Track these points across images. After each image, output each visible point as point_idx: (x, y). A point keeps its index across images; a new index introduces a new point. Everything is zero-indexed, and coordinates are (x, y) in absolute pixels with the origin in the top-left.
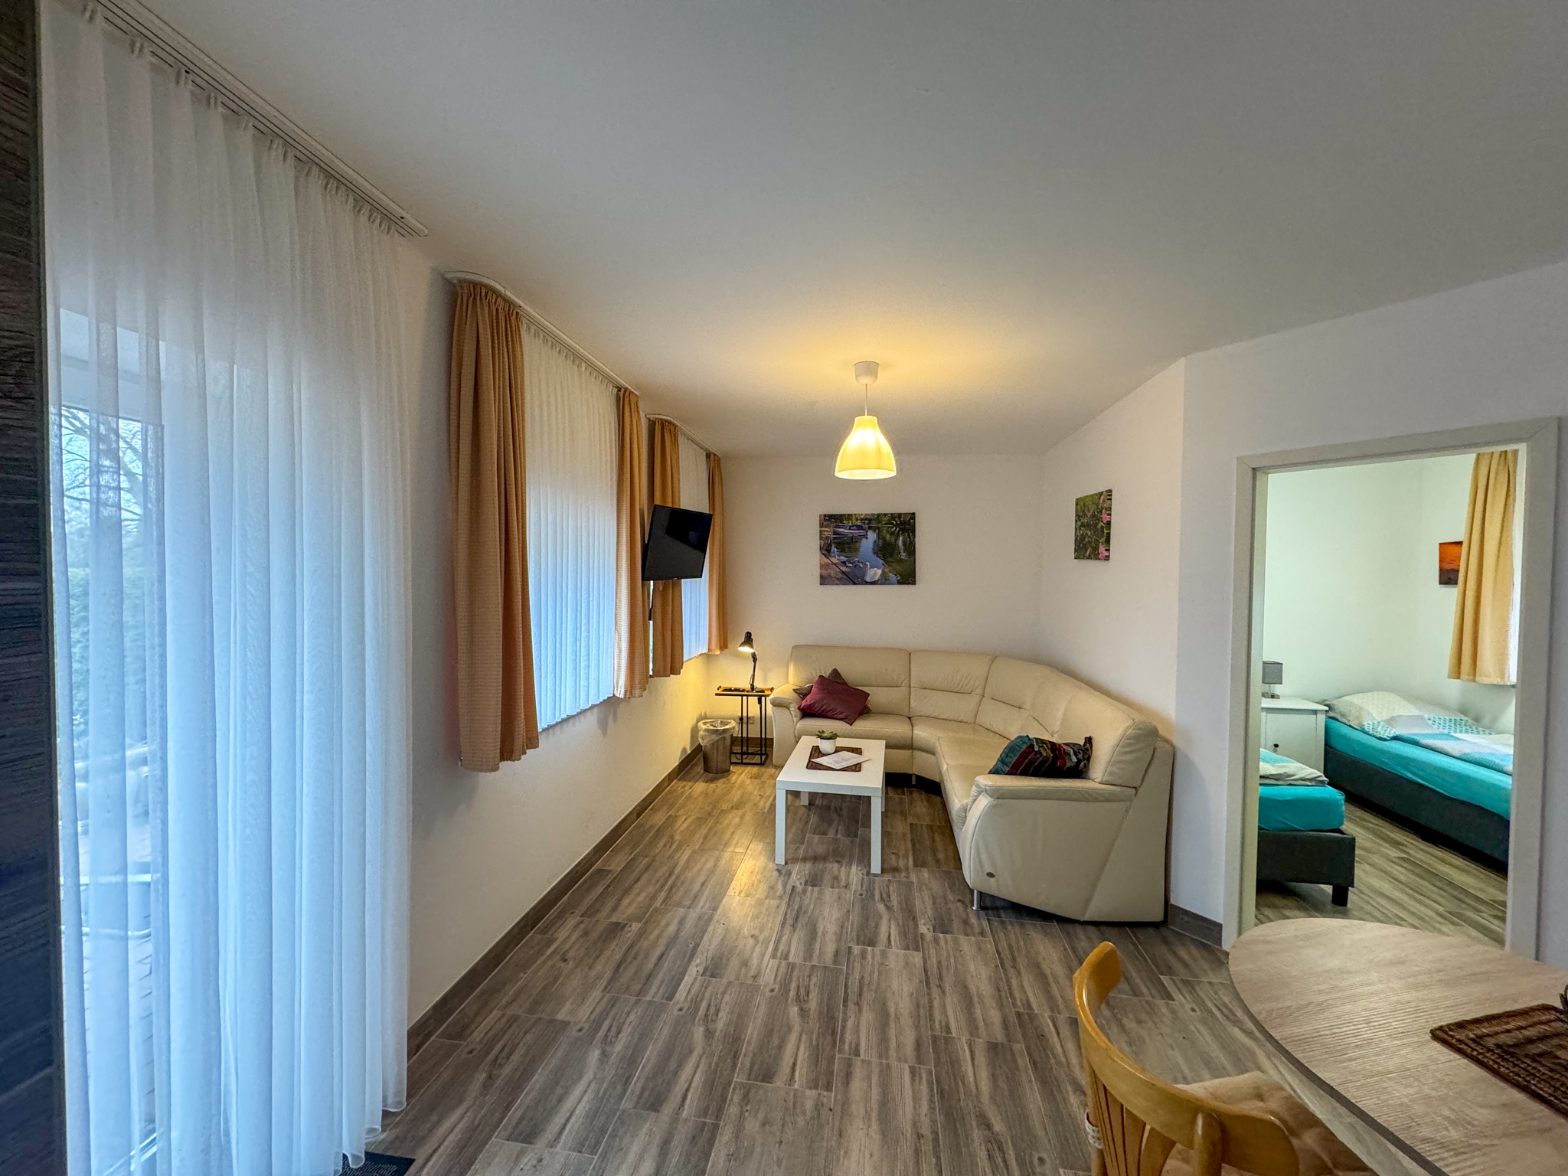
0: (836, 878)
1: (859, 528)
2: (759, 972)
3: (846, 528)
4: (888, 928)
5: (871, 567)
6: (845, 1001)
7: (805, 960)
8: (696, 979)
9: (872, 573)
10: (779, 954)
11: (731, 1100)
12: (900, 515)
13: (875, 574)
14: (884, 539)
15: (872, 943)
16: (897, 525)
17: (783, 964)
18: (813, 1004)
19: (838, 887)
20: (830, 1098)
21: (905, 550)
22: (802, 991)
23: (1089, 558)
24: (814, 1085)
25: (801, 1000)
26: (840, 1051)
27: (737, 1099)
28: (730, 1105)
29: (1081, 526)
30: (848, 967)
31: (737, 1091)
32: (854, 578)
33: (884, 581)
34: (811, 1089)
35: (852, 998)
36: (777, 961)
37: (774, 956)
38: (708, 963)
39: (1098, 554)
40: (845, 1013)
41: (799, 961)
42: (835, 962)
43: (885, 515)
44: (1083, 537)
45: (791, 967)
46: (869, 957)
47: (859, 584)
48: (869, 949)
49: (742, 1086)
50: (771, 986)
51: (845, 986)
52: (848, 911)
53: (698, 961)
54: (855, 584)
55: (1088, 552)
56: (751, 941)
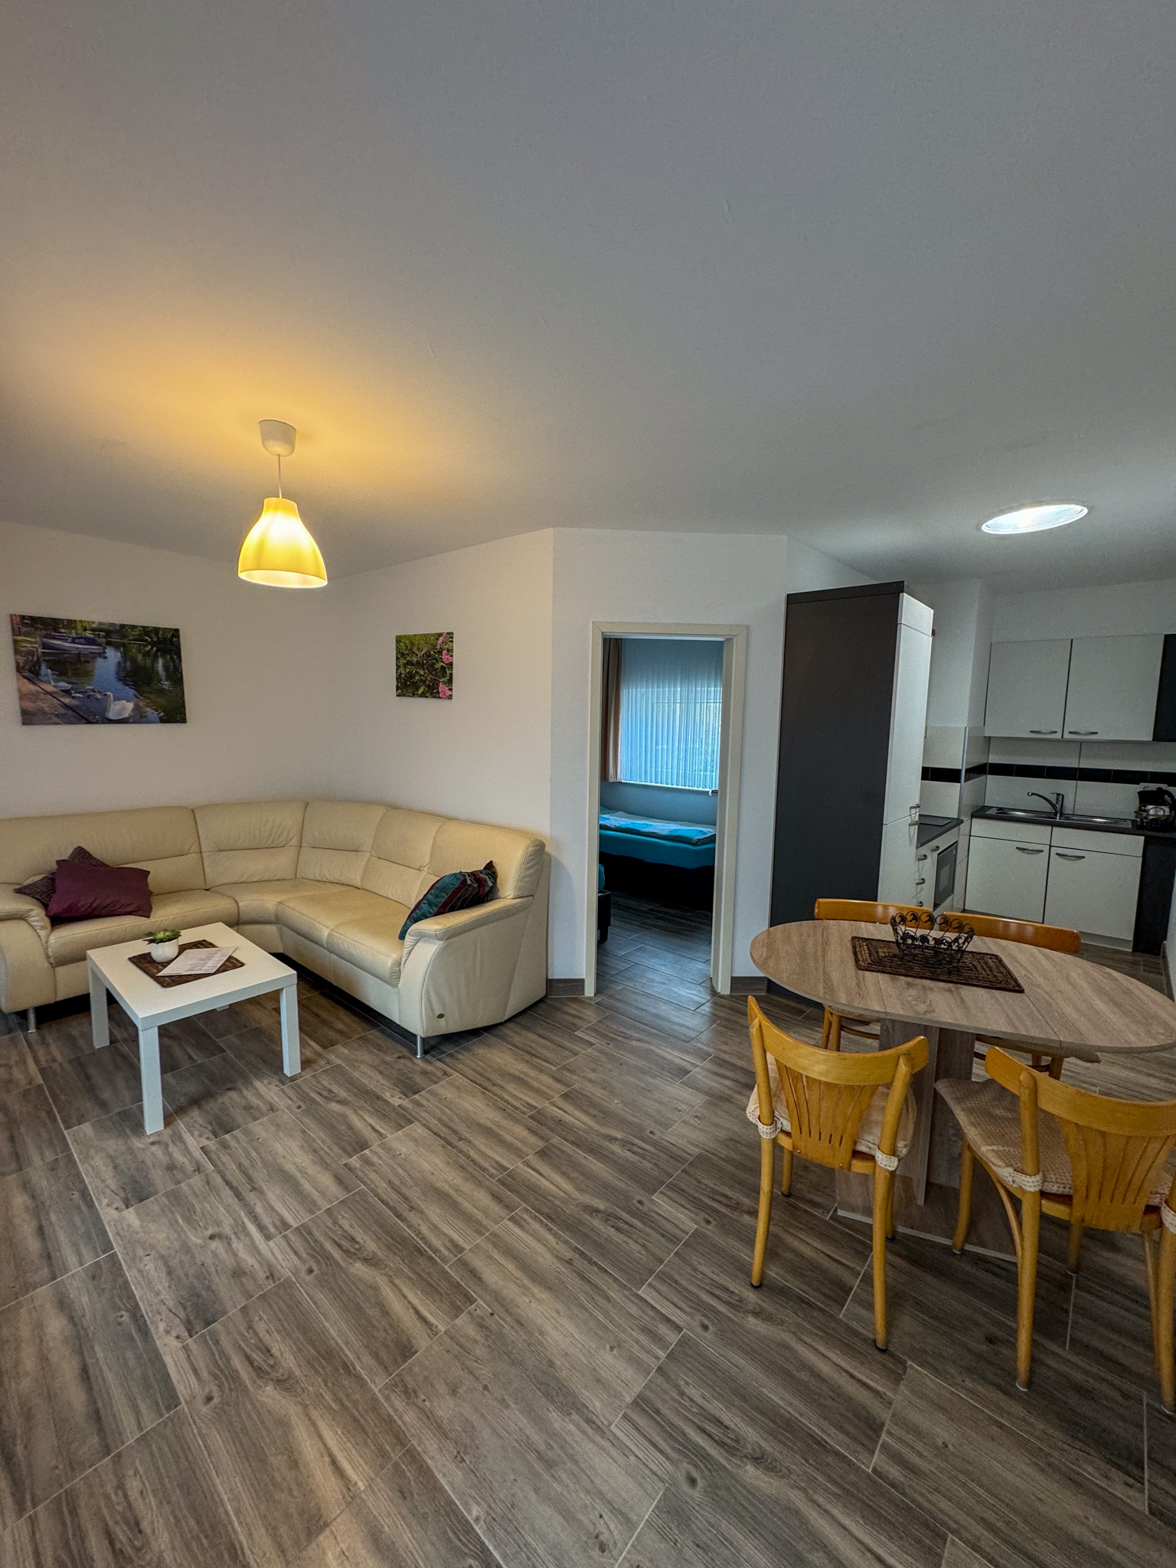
0: (248, 1108)
1: (90, 641)
2: (270, 1266)
3: (66, 641)
4: (362, 1122)
5: (117, 699)
6: (399, 1216)
7: (311, 1212)
8: (186, 1348)
9: (117, 708)
10: (272, 1230)
11: (396, 1410)
12: (156, 630)
13: (124, 709)
14: (134, 661)
15: (363, 1145)
16: (153, 644)
17: (291, 1236)
18: (371, 1245)
19: (263, 1115)
20: (482, 1306)
21: (169, 678)
22: (346, 1244)
23: (423, 695)
24: (456, 1311)
25: (354, 1252)
26: (444, 1260)
27: (399, 1403)
28: (401, 1418)
29: (405, 665)
30: (365, 1184)
31: (393, 1397)
32: (88, 713)
33: (138, 718)
34: (457, 1316)
35: (403, 1208)
36: (279, 1239)
37: (268, 1237)
38: (182, 1315)
39: (438, 692)
40: (410, 1226)
41: (306, 1218)
42: (347, 1189)
43: (133, 627)
44: (411, 676)
45: (304, 1231)
46: (375, 1159)
47: (97, 722)
48: (366, 1152)
49: (392, 1386)
50: (303, 1269)
51: (382, 1201)
52: (304, 1132)
53: (162, 1326)
54: (89, 722)
55: (421, 691)
56: (214, 1245)
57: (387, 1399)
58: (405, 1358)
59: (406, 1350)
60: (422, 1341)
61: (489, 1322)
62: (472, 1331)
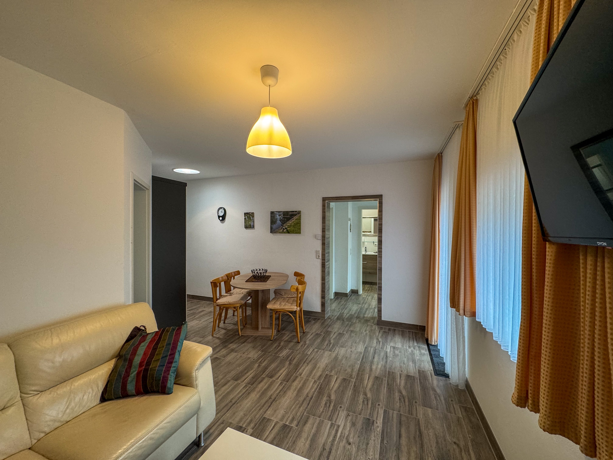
20: (327, 372)
22: (328, 405)
25: (329, 401)
26: (319, 383)
30: (303, 414)
34: (332, 375)
36: (337, 423)
38: (372, 427)
41: (326, 421)
46: (290, 418)
50: (341, 410)
51: (308, 405)
57: (354, 378)
58: (346, 379)
59: (344, 380)
60: (341, 378)
61: (330, 370)
62: (333, 372)
